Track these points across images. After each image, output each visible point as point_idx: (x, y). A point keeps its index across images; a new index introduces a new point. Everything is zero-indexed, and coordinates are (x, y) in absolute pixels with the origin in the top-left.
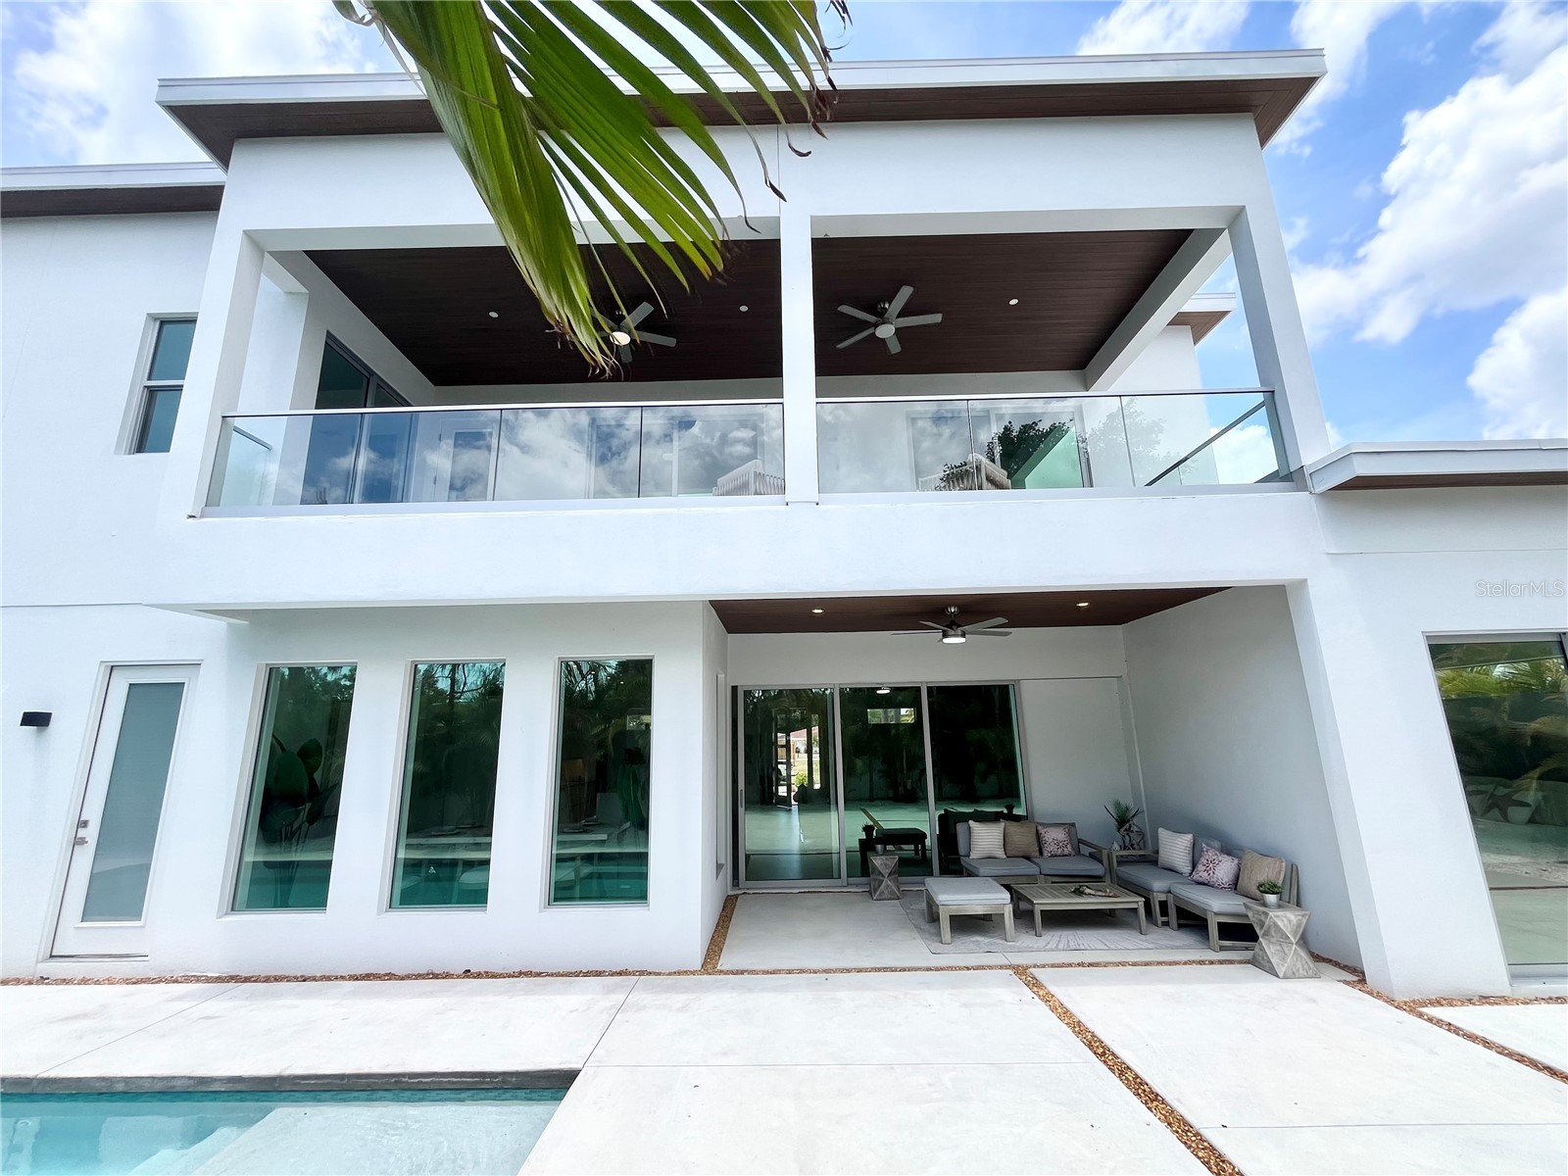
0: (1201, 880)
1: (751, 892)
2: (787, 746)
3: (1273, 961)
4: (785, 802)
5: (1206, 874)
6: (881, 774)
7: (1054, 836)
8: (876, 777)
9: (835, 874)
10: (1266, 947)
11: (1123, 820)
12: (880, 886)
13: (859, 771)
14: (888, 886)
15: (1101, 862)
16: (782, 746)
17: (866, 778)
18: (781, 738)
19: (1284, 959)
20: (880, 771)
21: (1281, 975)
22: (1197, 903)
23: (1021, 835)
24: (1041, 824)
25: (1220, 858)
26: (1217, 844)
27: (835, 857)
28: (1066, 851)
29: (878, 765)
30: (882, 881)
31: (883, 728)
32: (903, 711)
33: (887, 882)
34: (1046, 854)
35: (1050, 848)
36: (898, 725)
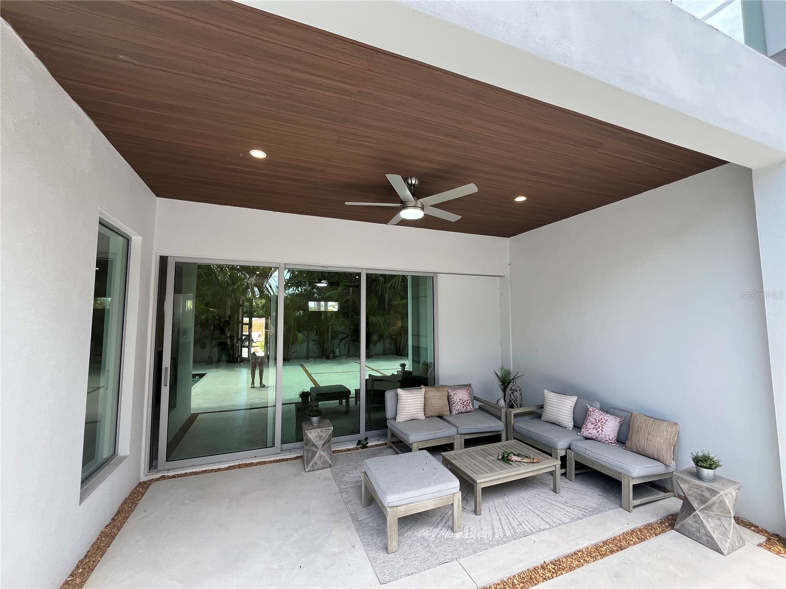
0: (590, 436)
1: (171, 474)
2: (250, 325)
3: (715, 536)
4: (243, 360)
5: (595, 431)
6: (314, 343)
7: (460, 397)
8: (311, 345)
9: (269, 444)
10: (704, 521)
11: (506, 381)
12: (312, 458)
13: (300, 341)
14: (321, 456)
15: (499, 418)
16: (246, 324)
17: (305, 345)
18: (246, 320)
19: (725, 534)
20: (314, 341)
21: (725, 553)
22: (603, 463)
23: (437, 399)
24: (450, 387)
25: (606, 418)
26: (598, 405)
27: (270, 410)
28: (469, 409)
29: (313, 336)
30: (317, 452)
31: (318, 314)
32: (330, 303)
33: (320, 452)
34: (454, 412)
35: (457, 407)
36: (326, 312)
